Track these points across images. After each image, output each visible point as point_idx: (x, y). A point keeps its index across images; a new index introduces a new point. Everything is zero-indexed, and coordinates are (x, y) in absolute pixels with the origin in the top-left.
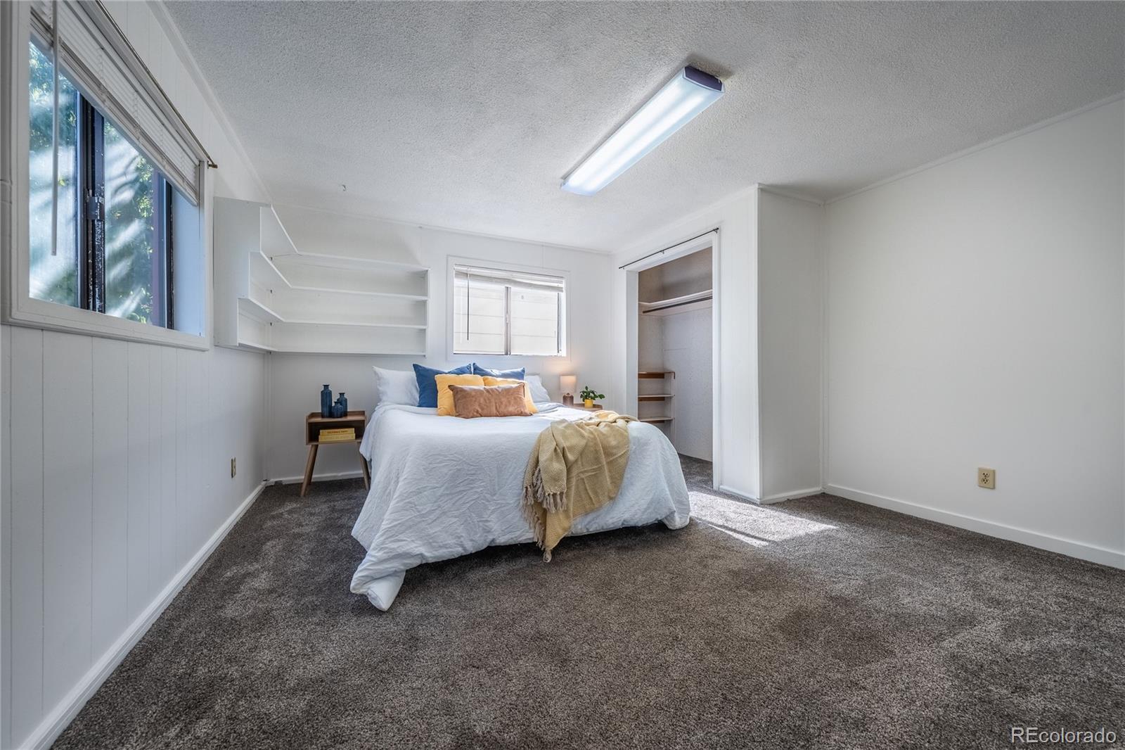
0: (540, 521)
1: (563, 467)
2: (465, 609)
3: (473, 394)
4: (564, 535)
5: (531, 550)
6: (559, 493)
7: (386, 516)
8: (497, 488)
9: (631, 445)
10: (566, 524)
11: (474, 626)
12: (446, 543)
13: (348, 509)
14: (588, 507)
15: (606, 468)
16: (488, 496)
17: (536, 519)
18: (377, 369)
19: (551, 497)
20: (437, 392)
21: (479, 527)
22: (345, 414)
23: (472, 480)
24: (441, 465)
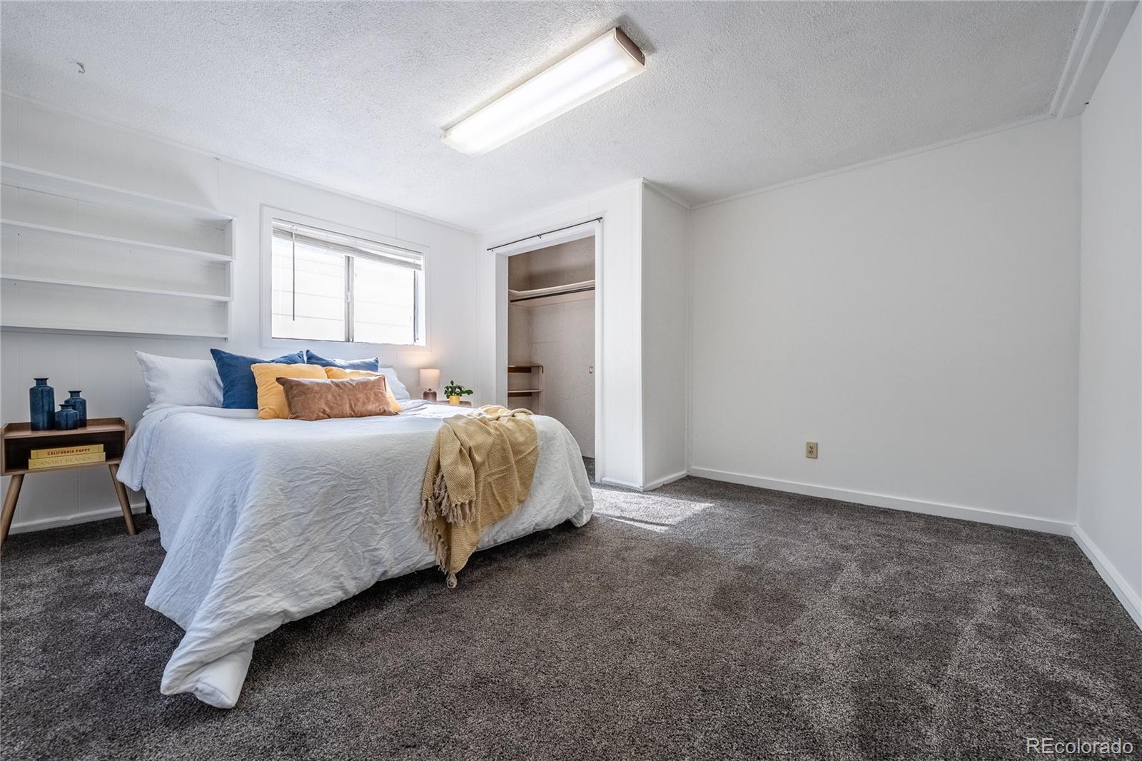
0: (442, 540)
1: (471, 471)
2: (363, 671)
3: (317, 388)
4: (473, 551)
5: (430, 577)
6: (468, 501)
7: (224, 564)
8: (387, 504)
9: (538, 441)
10: (474, 538)
11: (384, 691)
12: (320, 588)
13: (102, 568)
14: (496, 514)
15: (515, 467)
16: (376, 517)
17: (437, 538)
18: (143, 355)
19: (459, 508)
20: (256, 387)
21: (365, 558)
22: (83, 423)
23: (354, 498)
24: (308, 481)
